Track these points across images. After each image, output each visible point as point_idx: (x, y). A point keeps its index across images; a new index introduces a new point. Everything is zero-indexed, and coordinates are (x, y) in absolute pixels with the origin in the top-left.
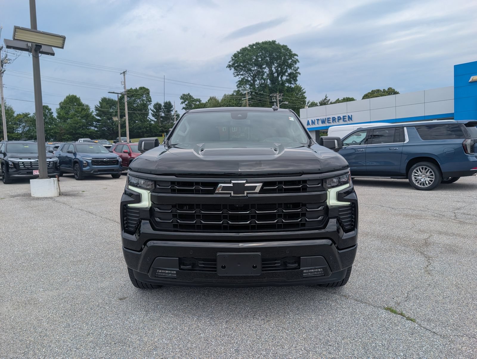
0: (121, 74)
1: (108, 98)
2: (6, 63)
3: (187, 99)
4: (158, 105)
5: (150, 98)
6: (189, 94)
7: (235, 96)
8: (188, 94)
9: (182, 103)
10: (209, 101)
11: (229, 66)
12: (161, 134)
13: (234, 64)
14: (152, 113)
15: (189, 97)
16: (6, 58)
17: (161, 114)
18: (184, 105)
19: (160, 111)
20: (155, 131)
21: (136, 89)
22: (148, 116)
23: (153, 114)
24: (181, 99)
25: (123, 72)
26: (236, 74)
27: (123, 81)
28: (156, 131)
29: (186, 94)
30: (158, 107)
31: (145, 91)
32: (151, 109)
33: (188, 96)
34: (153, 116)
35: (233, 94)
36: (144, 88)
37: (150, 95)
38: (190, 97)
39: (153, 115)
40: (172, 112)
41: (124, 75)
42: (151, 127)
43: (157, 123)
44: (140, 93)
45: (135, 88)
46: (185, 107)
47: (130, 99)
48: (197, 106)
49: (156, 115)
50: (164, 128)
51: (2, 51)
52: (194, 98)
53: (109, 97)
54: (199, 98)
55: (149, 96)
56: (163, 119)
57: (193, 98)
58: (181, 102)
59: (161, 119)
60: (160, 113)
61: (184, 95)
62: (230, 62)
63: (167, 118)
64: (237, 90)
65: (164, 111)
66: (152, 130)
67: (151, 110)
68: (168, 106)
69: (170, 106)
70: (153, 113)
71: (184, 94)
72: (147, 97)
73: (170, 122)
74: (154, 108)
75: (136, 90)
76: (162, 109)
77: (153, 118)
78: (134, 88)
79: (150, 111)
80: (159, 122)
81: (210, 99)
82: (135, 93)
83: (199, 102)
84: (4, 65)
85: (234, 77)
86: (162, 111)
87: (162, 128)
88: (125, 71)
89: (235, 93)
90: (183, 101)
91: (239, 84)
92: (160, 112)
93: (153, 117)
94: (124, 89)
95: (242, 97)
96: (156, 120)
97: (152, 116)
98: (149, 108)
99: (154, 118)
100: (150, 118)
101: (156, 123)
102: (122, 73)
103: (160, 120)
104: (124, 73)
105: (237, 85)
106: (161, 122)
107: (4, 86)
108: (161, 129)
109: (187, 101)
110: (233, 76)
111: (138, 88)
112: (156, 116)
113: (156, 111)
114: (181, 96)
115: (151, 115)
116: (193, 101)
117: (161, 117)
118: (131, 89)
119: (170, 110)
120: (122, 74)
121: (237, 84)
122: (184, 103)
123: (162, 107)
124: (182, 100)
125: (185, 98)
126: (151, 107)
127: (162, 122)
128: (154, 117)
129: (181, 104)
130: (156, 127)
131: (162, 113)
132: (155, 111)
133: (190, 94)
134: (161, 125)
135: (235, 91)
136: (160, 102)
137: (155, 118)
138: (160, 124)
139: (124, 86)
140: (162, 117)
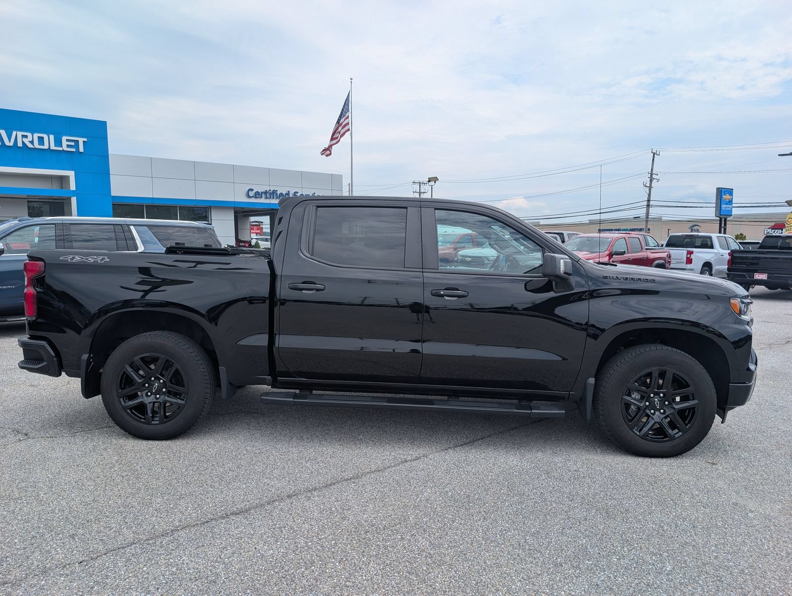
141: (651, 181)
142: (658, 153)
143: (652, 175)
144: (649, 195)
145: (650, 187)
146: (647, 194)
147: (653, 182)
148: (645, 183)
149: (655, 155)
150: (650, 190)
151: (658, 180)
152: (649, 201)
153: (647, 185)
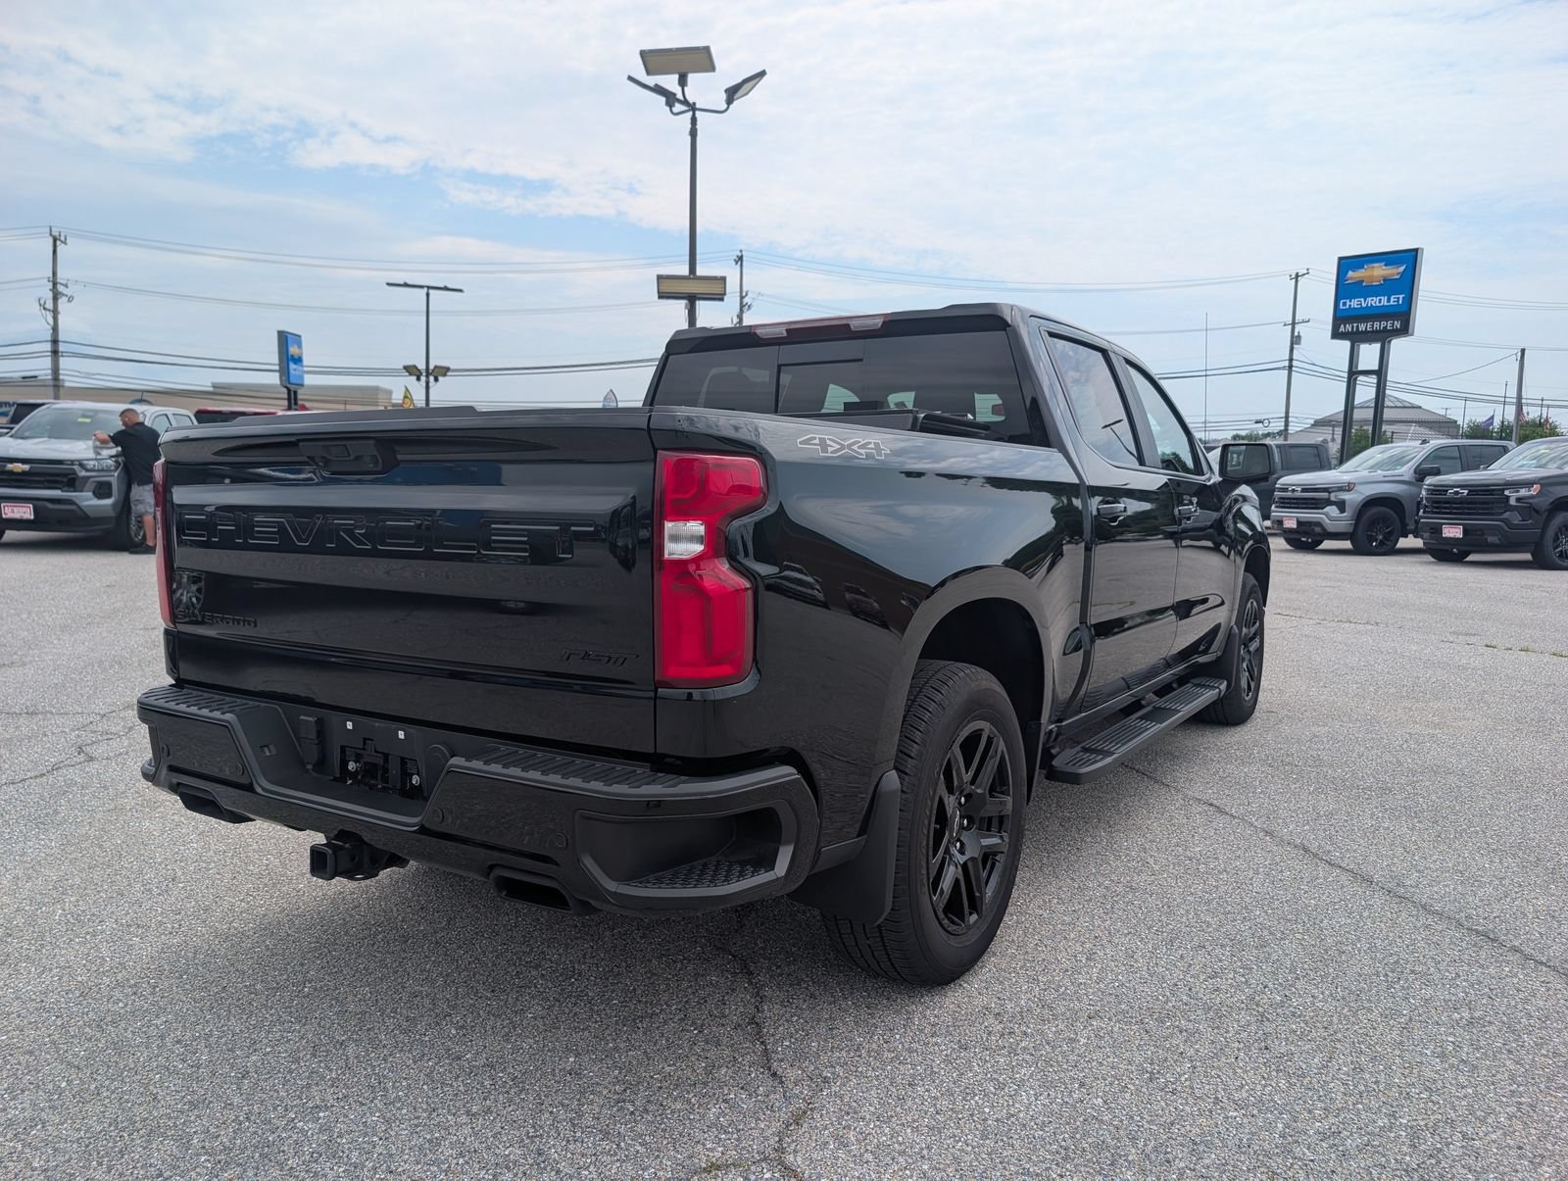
141: (55, 299)
142: (63, 238)
143: (55, 284)
144: (55, 329)
145: (55, 312)
146: (49, 327)
147: (60, 301)
148: (42, 302)
149: (58, 243)
150: (55, 319)
151: (70, 299)
152: (55, 342)
153: (47, 306)
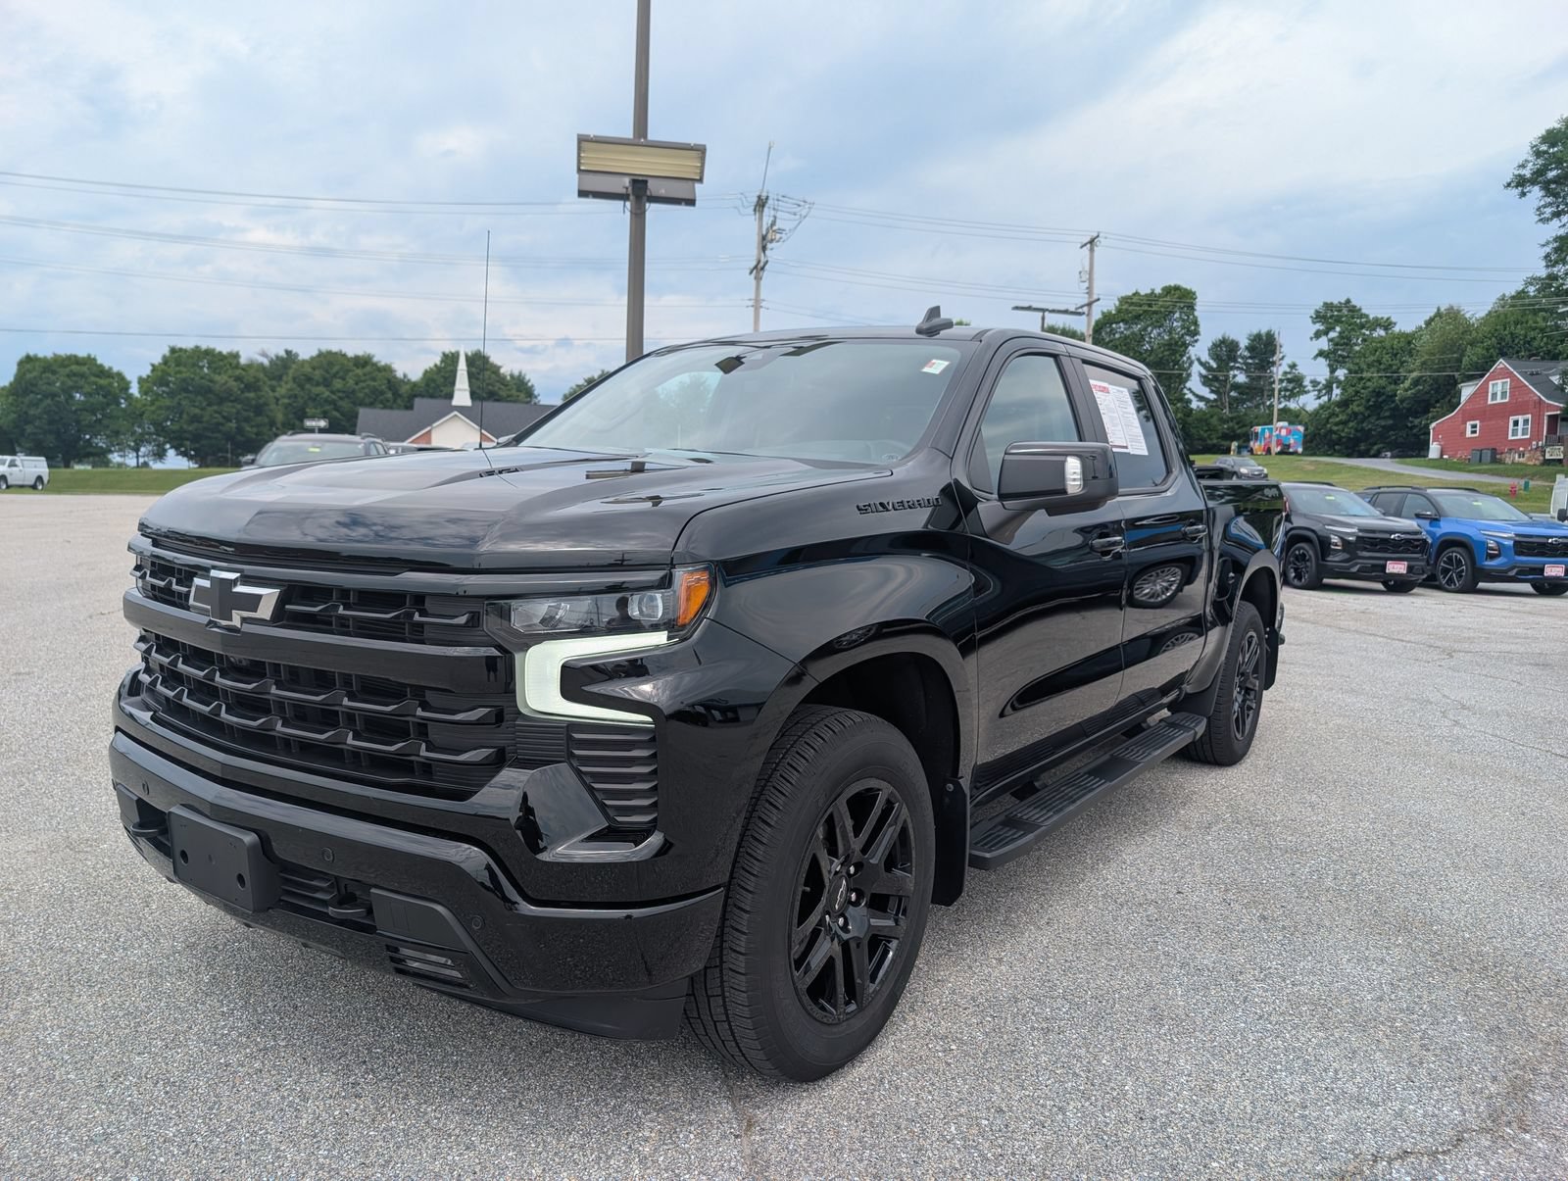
0: (1082, 247)
1: (1061, 326)
2: (772, 241)
3: (1338, 321)
4: (1226, 347)
5: (1196, 323)
6: (1348, 301)
7: (1535, 297)
8: (1343, 301)
9: (1318, 335)
10: (1428, 323)
11: (1521, 182)
12: (1225, 443)
13: (1539, 173)
14: (1201, 375)
15: (1349, 311)
16: (775, 228)
17: (1235, 376)
18: (1323, 343)
19: (1232, 364)
20: (1202, 432)
21: (1153, 292)
22: (1188, 385)
23: (1205, 377)
24: (1314, 323)
25: (1088, 239)
26: (1549, 210)
27: (1087, 268)
28: (1205, 435)
29: (1336, 302)
30: (1225, 351)
31: (1181, 299)
32: (1199, 360)
33: (1345, 311)
34: (1204, 384)
35: (1523, 291)
36: (1177, 288)
37: (1196, 313)
38: (1353, 311)
39: (1206, 381)
40: (1274, 369)
41: (1092, 250)
42: (1189, 420)
43: (1217, 406)
44: (1161, 307)
45: (1149, 291)
46: (1326, 348)
47: (1127, 326)
48: (1374, 344)
49: (1216, 378)
50: (1238, 423)
51: (769, 208)
52: (1367, 316)
53: (1064, 324)
54: (1386, 316)
55: (1193, 314)
56: (1240, 393)
57: (1363, 316)
58: (1314, 331)
59: (1233, 394)
60: (1232, 372)
61: (1328, 306)
62: (1523, 166)
63: (1255, 389)
64: (1543, 273)
65: (1246, 364)
66: (1193, 431)
67: (1201, 363)
68: (1264, 347)
69: (1270, 348)
70: (1204, 372)
71: (1329, 301)
72: (1183, 320)
73: (1264, 403)
74: (1209, 355)
75: (1152, 297)
76: (1240, 360)
77: (1205, 392)
78: (1144, 291)
79: (1197, 369)
80: (1222, 404)
81: (1435, 316)
82: (1146, 308)
83: (1386, 329)
84: (769, 246)
85: (1540, 224)
86: (1237, 365)
87: (1231, 424)
88: (1095, 235)
89: (1532, 290)
90: (1322, 328)
91: (1556, 250)
92: (1232, 368)
93: (1203, 388)
94: (1087, 296)
95: (1559, 303)
96: (1213, 397)
97: (1200, 384)
98: (1193, 358)
99: (1207, 390)
100: (1194, 389)
101: (1212, 406)
102: (1085, 245)
103: (1229, 396)
104: (1092, 242)
105: (1547, 256)
106: (1230, 404)
107: (763, 304)
108: (1228, 429)
109: (1338, 329)
110: (1537, 218)
111: (1158, 291)
112: (1217, 384)
113: (1219, 366)
114: (1317, 312)
115: (1198, 378)
116: (1362, 326)
117: (1232, 385)
118: (1134, 294)
119: (1269, 362)
120: (1085, 248)
121: (1548, 249)
122: (1326, 334)
123: (1243, 351)
124: (1319, 326)
125: (1331, 317)
126: (1200, 350)
127: (1234, 403)
128: (1209, 386)
129: (1311, 339)
130: (1206, 420)
131: (1236, 372)
132: (1212, 367)
133: (1354, 302)
134: (1230, 416)
135: (1531, 281)
136: (1233, 336)
137: (1212, 391)
138: (1226, 411)
139: (1086, 285)
140: (1236, 387)
